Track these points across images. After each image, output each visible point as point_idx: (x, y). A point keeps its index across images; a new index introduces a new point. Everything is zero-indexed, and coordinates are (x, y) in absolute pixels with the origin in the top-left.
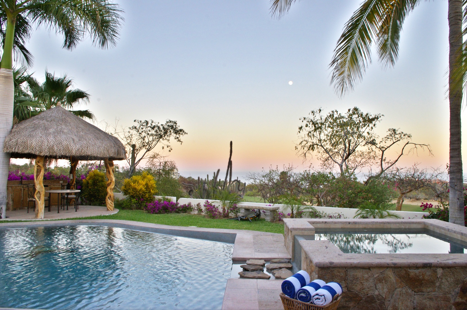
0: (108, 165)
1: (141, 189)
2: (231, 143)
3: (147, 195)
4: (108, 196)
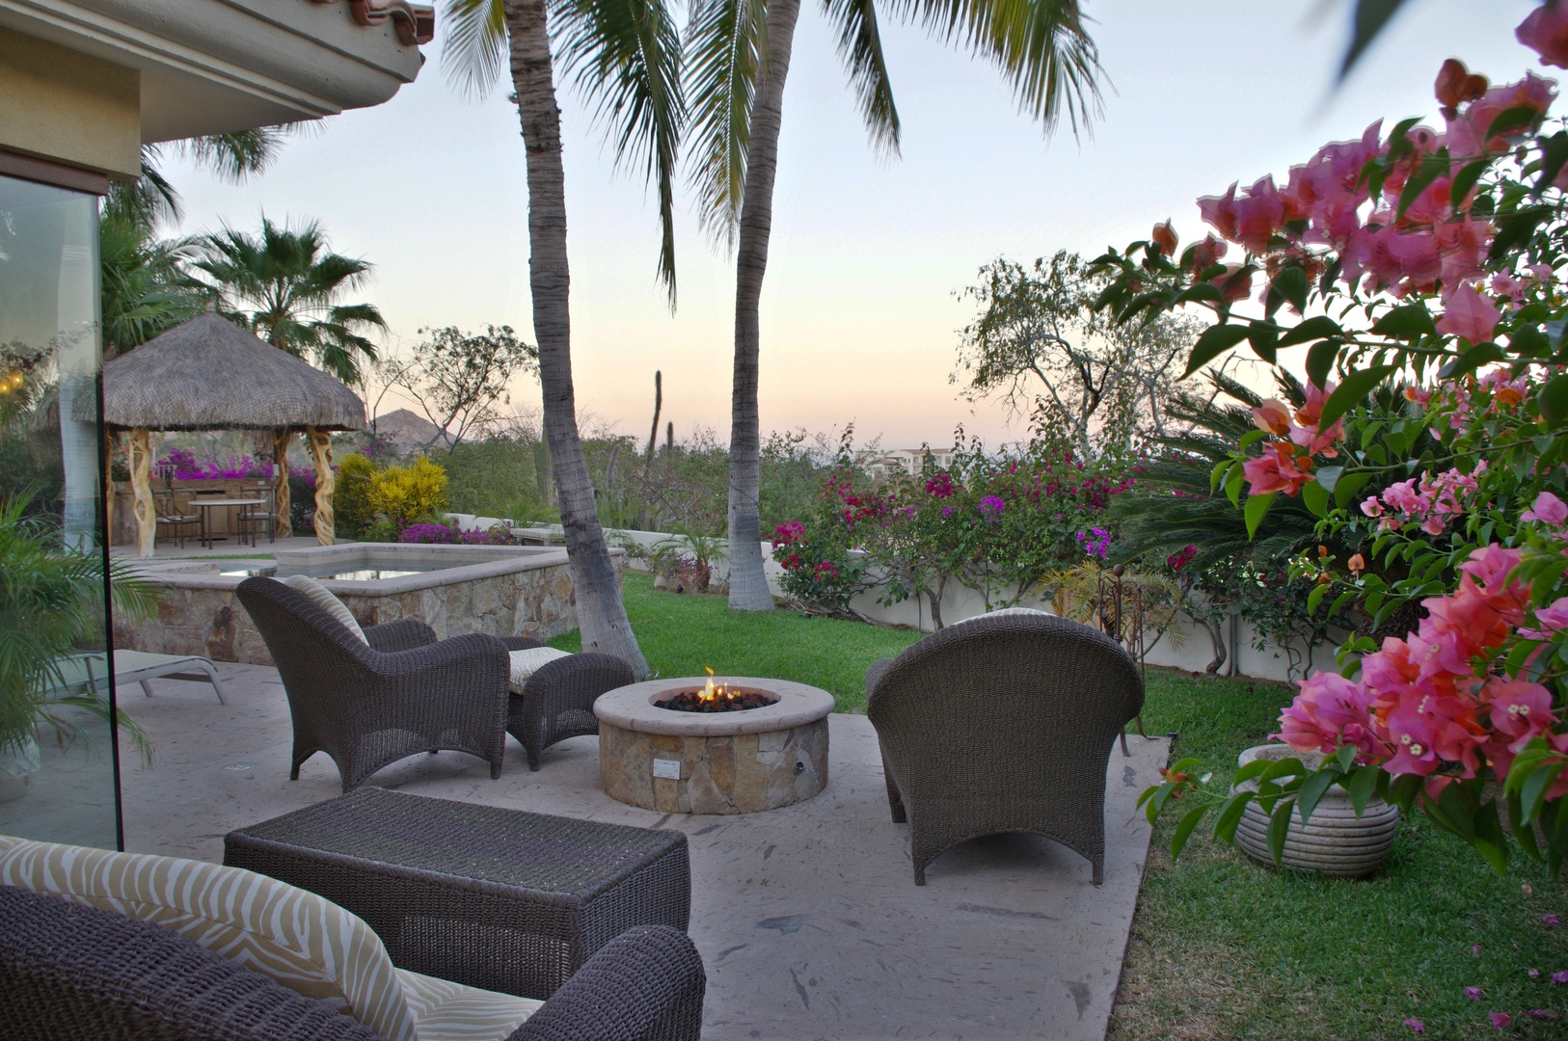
0: (316, 442)
1: (396, 498)
2: (658, 376)
3: (413, 511)
4: (318, 513)
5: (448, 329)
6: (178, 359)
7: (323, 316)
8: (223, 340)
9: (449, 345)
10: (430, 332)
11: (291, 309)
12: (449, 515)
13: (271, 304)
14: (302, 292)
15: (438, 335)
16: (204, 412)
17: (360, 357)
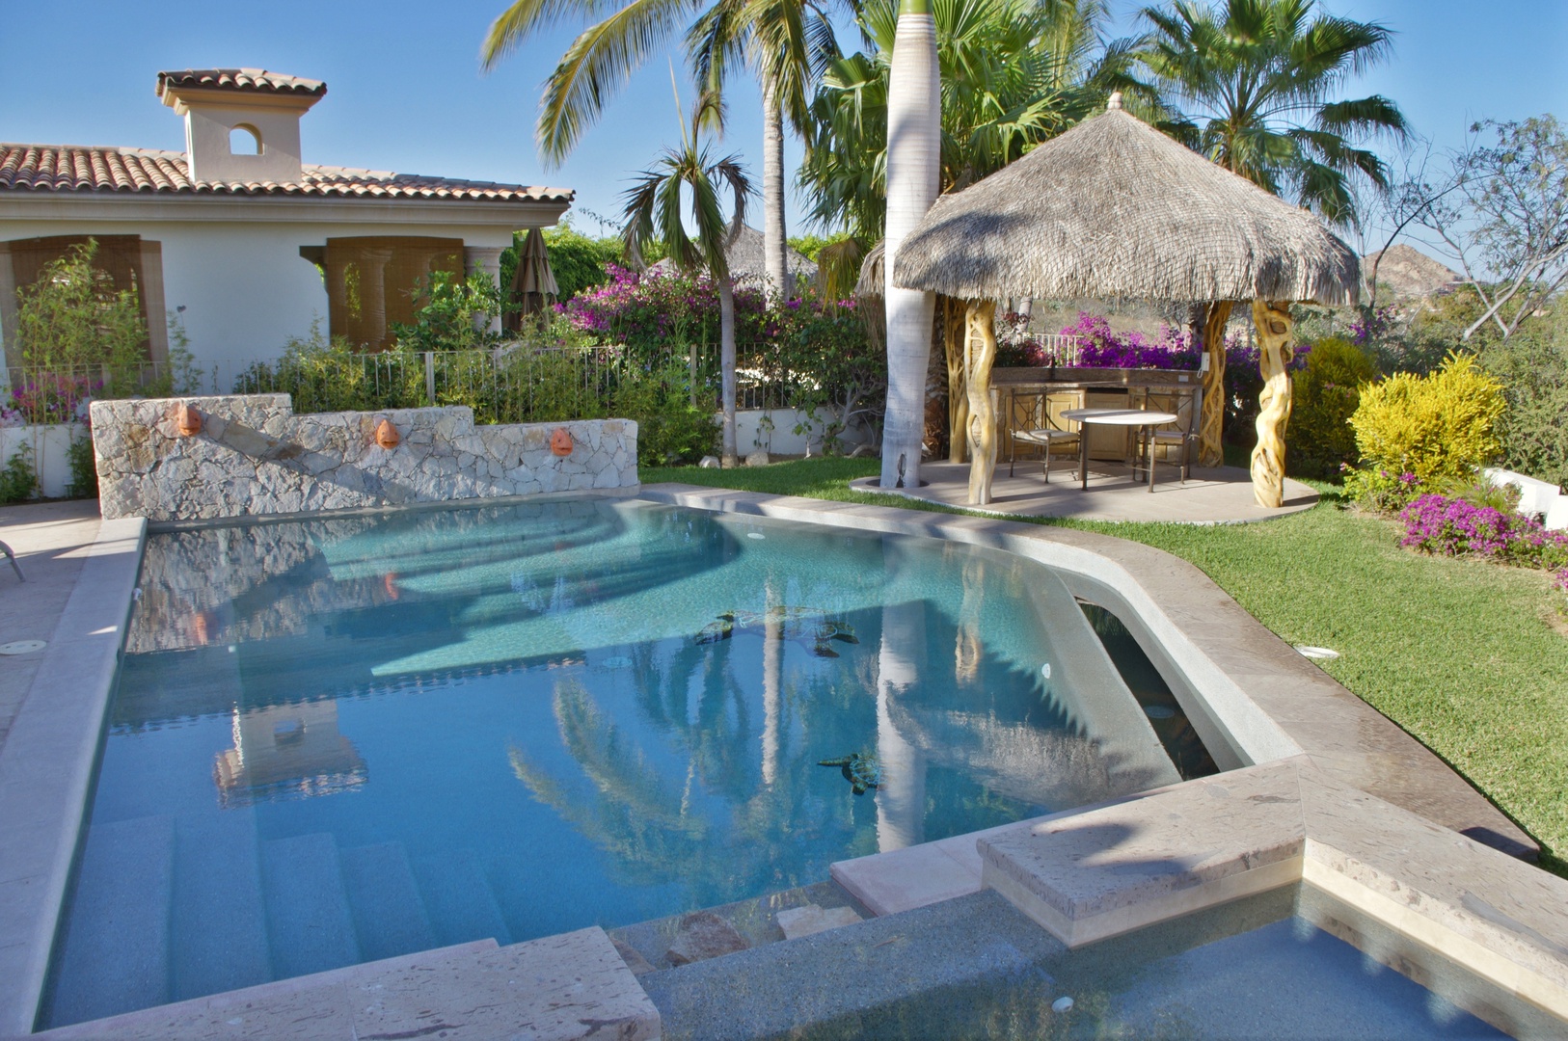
0: (1264, 328)
1: (1401, 436)
3: (1432, 461)
4: (1257, 450)
5: (1532, 122)
6: (1046, 186)
7: (1307, 119)
8: (1124, 153)
9: (1529, 151)
10: (1494, 128)
11: (1260, 111)
12: (1501, 477)
13: (1231, 108)
14: (1280, 85)
15: (1508, 133)
16: (1072, 277)
17: (1358, 183)
